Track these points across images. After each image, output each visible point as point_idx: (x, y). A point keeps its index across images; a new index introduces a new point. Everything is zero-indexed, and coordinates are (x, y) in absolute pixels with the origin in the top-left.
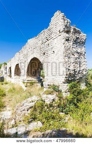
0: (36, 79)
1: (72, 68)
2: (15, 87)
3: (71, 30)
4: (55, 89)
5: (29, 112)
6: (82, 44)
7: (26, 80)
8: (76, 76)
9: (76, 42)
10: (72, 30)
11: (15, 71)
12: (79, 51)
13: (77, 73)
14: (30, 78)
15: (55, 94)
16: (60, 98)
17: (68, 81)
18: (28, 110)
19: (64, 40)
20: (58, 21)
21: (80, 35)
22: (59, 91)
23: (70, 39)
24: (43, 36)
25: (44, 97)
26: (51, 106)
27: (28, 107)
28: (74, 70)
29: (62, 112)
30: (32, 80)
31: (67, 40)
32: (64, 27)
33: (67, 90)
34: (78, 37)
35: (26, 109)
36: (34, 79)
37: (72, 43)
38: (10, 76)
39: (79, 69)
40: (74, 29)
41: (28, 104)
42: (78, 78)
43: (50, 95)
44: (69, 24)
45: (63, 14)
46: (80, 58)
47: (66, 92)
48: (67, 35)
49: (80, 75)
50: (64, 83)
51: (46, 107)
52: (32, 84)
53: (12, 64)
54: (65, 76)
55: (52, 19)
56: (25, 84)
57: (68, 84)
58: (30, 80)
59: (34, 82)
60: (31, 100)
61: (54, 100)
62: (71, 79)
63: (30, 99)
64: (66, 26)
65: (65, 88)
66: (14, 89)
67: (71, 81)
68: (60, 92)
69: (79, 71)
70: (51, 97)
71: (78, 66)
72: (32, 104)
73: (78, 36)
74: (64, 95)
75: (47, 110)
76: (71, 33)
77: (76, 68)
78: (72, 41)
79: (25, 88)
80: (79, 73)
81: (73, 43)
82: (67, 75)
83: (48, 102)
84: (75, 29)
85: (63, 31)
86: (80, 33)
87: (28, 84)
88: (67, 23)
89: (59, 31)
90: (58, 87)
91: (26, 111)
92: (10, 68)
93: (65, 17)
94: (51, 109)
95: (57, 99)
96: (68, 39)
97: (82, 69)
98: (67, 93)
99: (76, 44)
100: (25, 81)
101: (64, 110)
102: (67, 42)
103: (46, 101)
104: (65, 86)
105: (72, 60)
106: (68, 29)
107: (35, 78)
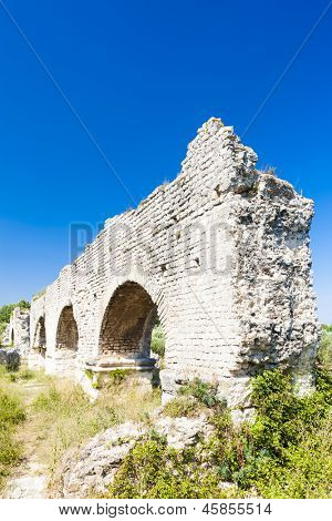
0: (133, 361)
1: (262, 319)
2: (59, 388)
3: (258, 183)
4: (204, 397)
5: (110, 479)
6: (299, 236)
7: (100, 362)
8: (278, 348)
9: (276, 226)
10: (262, 186)
11: (59, 331)
12: (287, 259)
13: (281, 340)
14: (112, 358)
15: (203, 416)
16: (222, 430)
17: (249, 368)
18: (104, 474)
19: (232, 222)
20: (211, 154)
21: (291, 202)
22: (217, 402)
23: (253, 216)
24: (158, 206)
25: (163, 424)
26: (188, 457)
27: (104, 462)
28: (272, 327)
29: (230, 480)
30: (121, 365)
31: (246, 220)
32: (233, 174)
33: (246, 399)
34: (285, 211)
35: (99, 470)
36: (126, 361)
37: (260, 232)
38: (42, 350)
39: (287, 324)
40: (271, 183)
41: (106, 453)
42: (285, 356)
43: (183, 418)
44: (249, 163)
45: (230, 128)
46: (293, 286)
47: (242, 409)
48: (245, 203)
49: (292, 347)
50: (236, 374)
51: (170, 464)
52: (119, 377)
53: (49, 307)
54: (237, 350)
55: (190, 146)
56: (95, 378)
57: (247, 379)
58: (114, 365)
59: (128, 372)
60: (115, 438)
61: (197, 437)
62: (261, 359)
63: (111, 435)
64: (240, 171)
65: (238, 391)
66: (55, 396)
67: (262, 366)
68: (219, 406)
69: (290, 331)
70: (189, 426)
71: (287, 312)
72: (121, 452)
73: (283, 207)
74: (236, 419)
75: (176, 473)
76: (259, 194)
77: (279, 320)
78: (262, 222)
79: (94, 394)
80: (288, 338)
81: (267, 232)
82: (245, 345)
83: (176, 444)
84: (272, 180)
85: (228, 190)
86: (290, 197)
87: (107, 380)
88: (244, 159)
89: (217, 189)
90: (215, 389)
91: (99, 477)
92: (42, 320)
93: (238, 139)
94: (188, 468)
95: (210, 434)
96: (249, 217)
97: (298, 322)
98: (247, 411)
99: (278, 233)
100: (94, 369)
101: (235, 475)
102: (244, 227)
103: (169, 439)
104: (239, 388)
105: (263, 292)
106: (248, 182)
107: (130, 358)
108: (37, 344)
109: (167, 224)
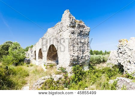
1: (76, 54)
2: (38, 69)
3: (76, 25)
4: (63, 71)
5: (41, 86)
6: (86, 36)
7: (47, 63)
8: (79, 60)
9: (80, 34)
10: (77, 26)
11: (39, 55)
13: (80, 59)
14: (50, 62)
15: (62, 74)
16: (66, 77)
17: (72, 64)
18: (40, 85)
19: (69, 34)
20: (66, 18)
21: (84, 29)
22: (65, 72)
23: (75, 32)
24: (57, 28)
25: (54, 76)
26: (58, 82)
27: (41, 83)
28: (78, 56)
29: (66, 87)
30: (52, 63)
31: (73, 33)
32: (70, 23)
33: (72, 71)
34: (82, 31)
36: (53, 62)
37: (76, 35)
40: (79, 25)
41: (41, 81)
42: (81, 62)
43: (58, 75)
44: (74, 21)
47: (71, 73)
48: (73, 29)
49: (83, 60)
50: (70, 66)
51: (54, 84)
52: (52, 66)
53: (37, 48)
54: (69, 61)
55: (63, 15)
56: (46, 66)
57: (72, 67)
58: (50, 63)
59: (54, 65)
61: (60, 79)
62: (75, 63)
64: (71, 23)
66: (36, 70)
69: (82, 57)
70: (59, 76)
71: (82, 53)
72: (44, 81)
73: (82, 30)
74: (69, 75)
75: (55, 85)
76: (76, 27)
77: (80, 54)
78: (77, 33)
79: (45, 70)
80: (82, 58)
81: (78, 35)
82: (71, 60)
83: (55, 80)
84: (79, 24)
85: (69, 27)
86: (84, 27)
87: (48, 67)
88: (72, 20)
89: (67, 26)
90: (65, 69)
91: (39, 86)
92: (35, 52)
93: (71, 15)
94: (57, 84)
95: (63, 78)
96: (74, 32)
97: (84, 55)
98: (72, 74)
100: (46, 64)
101: (67, 86)
102: (72, 35)
103: (54, 79)
104: (70, 69)
106: (74, 25)
107: (54, 62)
108: (34, 58)
109: (59, 32)
